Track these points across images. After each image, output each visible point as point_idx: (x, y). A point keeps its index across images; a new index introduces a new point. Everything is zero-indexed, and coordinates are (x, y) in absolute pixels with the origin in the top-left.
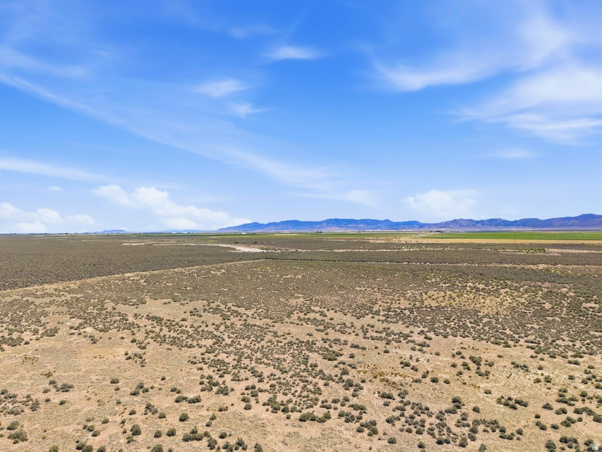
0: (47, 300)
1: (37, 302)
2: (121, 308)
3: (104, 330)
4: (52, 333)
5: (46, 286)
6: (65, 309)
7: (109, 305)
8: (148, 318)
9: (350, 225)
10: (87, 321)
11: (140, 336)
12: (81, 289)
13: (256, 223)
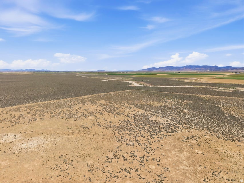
0: (86, 99)
1: (85, 99)
2: (97, 101)
3: (94, 104)
4: (88, 104)
5: (85, 96)
6: (89, 101)
7: (95, 101)
8: (100, 103)
9: (197, 68)
10: (92, 103)
11: (98, 105)
12: (91, 98)
13: (154, 67)
